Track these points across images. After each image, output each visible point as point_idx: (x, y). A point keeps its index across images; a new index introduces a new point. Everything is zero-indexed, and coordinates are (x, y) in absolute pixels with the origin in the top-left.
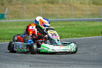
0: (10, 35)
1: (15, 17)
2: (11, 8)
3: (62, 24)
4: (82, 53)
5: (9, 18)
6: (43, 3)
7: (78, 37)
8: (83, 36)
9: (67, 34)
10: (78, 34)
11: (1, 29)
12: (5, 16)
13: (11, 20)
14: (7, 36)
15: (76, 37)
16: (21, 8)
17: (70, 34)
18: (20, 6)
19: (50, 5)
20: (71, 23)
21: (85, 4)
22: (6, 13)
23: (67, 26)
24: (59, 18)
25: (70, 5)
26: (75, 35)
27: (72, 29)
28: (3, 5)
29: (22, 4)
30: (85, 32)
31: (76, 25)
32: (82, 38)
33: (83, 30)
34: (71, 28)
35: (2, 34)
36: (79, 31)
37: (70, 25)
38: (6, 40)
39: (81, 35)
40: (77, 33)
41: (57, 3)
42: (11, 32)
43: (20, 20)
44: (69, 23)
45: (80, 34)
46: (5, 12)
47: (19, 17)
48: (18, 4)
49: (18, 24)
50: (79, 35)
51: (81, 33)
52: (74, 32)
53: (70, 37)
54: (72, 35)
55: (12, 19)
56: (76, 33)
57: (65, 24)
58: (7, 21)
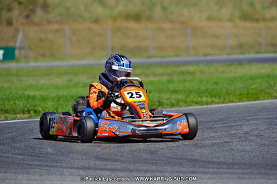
0: (30, 100)
1: (43, 55)
2: (32, 32)
3: (160, 70)
4: (213, 145)
5: (26, 57)
6: (115, 19)
7: (203, 104)
8: (216, 100)
9: (174, 96)
10: (201, 98)
11: (5, 86)
12: (17, 52)
13: (33, 64)
14: (21, 104)
15: (196, 103)
16: (57, 31)
17: (181, 97)
18: (56, 26)
19: (133, 25)
20: (184, 68)
21: (220, 20)
22: (18, 45)
23: (175, 78)
24: (155, 57)
25: (182, 23)
26: (195, 100)
27: (186, 84)
28: (9, 23)
29: (61, 22)
30: (220, 91)
31: (198, 74)
32: (214, 106)
33: (216, 86)
34: (185, 81)
35: (9, 100)
36: (205, 88)
37: (183, 73)
38: (19, 114)
39: (210, 100)
40: (200, 93)
41: (150, 18)
42: (32, 93)
43: (56, 63)
44: (178, 70)
45: (207, 97)
46: (16, 42)
47: (53, 56)
48: (49, 22)
49: (49, 72)
50: (204, 99)
51: (209, 92)
52: (191, 92)
53: (181, 104)
54: (186, 98)
55: (36, 59)
56: (197, 93)
57: (168, 70)
58: (22, 65)
